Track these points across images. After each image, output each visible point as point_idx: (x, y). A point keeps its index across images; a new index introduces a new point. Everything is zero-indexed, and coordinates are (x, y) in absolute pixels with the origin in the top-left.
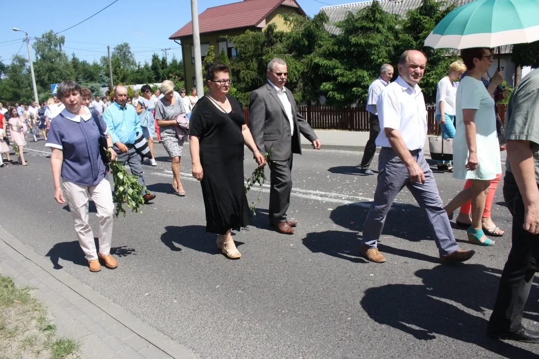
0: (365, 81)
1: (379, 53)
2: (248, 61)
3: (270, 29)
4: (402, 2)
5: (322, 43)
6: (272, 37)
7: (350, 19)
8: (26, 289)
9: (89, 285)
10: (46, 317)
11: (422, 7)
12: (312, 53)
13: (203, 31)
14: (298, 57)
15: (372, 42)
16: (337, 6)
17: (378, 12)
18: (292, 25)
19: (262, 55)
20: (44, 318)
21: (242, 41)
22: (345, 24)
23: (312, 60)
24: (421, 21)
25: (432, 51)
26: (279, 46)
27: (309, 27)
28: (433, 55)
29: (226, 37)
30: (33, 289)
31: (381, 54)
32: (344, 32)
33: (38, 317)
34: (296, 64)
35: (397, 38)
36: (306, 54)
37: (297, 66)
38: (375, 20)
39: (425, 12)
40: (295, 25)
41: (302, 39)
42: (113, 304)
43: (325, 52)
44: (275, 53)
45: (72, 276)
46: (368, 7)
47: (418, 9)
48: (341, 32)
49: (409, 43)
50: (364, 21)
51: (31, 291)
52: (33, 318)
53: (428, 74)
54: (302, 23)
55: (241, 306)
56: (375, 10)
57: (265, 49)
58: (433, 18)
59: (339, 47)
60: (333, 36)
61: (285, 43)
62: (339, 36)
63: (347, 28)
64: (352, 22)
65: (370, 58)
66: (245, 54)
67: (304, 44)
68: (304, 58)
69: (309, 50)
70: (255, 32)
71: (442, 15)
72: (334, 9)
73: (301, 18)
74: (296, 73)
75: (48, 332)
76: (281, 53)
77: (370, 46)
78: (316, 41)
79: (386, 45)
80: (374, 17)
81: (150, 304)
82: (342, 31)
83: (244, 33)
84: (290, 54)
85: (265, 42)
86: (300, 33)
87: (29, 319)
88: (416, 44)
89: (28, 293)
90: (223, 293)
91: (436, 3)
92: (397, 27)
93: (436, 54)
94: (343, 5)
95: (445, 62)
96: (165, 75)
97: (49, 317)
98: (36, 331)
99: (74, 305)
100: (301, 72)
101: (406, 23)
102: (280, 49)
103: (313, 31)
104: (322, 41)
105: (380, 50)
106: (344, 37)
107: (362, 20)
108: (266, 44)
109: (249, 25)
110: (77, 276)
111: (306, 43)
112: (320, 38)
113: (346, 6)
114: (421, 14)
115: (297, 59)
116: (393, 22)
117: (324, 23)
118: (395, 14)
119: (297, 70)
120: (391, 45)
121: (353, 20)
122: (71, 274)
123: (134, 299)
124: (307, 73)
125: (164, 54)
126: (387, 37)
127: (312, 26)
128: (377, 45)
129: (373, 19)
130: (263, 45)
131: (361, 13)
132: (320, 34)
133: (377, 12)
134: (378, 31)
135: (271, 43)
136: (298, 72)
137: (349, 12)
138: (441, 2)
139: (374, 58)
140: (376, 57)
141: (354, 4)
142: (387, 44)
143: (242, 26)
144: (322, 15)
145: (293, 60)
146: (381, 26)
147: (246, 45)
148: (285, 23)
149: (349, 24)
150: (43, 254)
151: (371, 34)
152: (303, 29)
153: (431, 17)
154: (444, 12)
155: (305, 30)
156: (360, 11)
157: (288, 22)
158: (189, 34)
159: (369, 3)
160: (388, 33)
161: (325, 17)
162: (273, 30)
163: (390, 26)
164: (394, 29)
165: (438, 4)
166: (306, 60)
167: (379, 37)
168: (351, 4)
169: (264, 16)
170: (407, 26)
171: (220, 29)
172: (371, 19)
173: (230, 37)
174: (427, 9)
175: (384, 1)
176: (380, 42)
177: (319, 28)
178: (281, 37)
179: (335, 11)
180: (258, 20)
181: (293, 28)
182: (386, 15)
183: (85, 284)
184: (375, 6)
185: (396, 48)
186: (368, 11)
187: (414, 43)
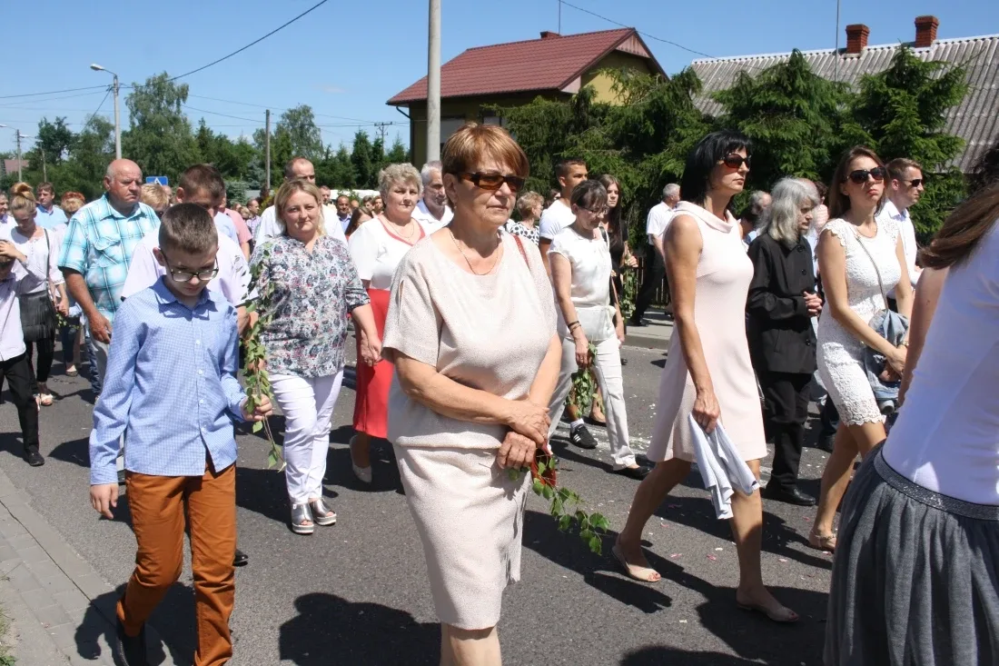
1: (797, 160)
2: (535, 158)
3: (584, 97)
4: (859, 58)
5: (683, 132)
6: (585, 114)
7: (744, 87)
11: (893, 70)
12: (662, 151)
13: (444, 95)
14: (634, 157)
15: (784, 135)
16: (726, 59)
17: (802, 76)
18: (627, 94)
19: (562, 148)
21: (525, 117)
22: (731, 97)
23: (660, 167)
24: (889, 98)
26: (597, 133)
27: (661, 98)
29: (494, 107)
31: (802, 161)
32: (729, 113)
34: (627, 171)
35: (837, 131)
36: (650, 153)
37: (629, 175)
38: (793, 92)
39: (897, 80)
40: (632, 93)
41: (644, 121)
44: (586, 146)
45: (86, 562)
46: (781, 64)
47: (883, 74)
48: (723, 113)
50: (771, 92)
54: (648, 88)
56: (795, 72)
57: (570, 137)
58: (914, 94)
60: (708, 119)
61: (608, 128)
62: (721, 119)
63: (735, 105)
64: (746, 92)
65: (779, 170)
66: (530, 144)
67: (647, 132)
68: (646, 159)
69: (658, 144)
70: (554, 101)
71: (933, 88)
72: (718, 65)
73: (644, 78)
74: (626, 189)
76: (599, 147)
77: (780, 143)
78: (671, 128)
79: (814, 143)
80: (792, 84)
82: (727, 111)
83: (531, 102)
84: (618, 149)
85: (570, 122)
86: (642, 109)
88: (877, 146)
91: (924, 64)
92: (838, 108)
94: (737, 58)
95: (935, 185)
99: (71, 621)
100: (636, 188)
101: (859, 101)
102: (598, 139)
103: (668, 108)
104: (684, 127)
105: (801, 152)
106: (730, 121)
107: (768, 90)
108: (573, 127)
109: (541, 86)
110: (96, 562)
111: (652, 130)
112: (681, 121)
113: (744, 61)
114: (889, 84)
115: (630, 161)
116: (833, 97)
117: (690, 92)
118: (840, 84)
119: (627, 183)
120: (824, 143)
121: (748, 88)
122: (86, 558)
124: (649, 190)
125: (380, 132)
126: (818, 127)
128: (790, 143)
129: (790, 88)
130: (566, 129)
131: (766, 75)
132: (680, 113)
133: (799, 76)
134: (800, 114)
135: (580, 125)
136: (631, 187)
137: (743, 73)
138: (934, 62)
139: (786, 169)
140: (790, 167)
141: (760, 56)
142: (817, 141)
143: (528, 87)
144: (688, 75)
145: (622, 162)
146: (805, 104)
147: (532, 127)
148: (615, 87)
149: (741, 98)
150: (46, 511)
151: (784, 120)
152: (649, 101)
153: (910, 92)
154: (938, 82)
155: (653, 102)
156: (764, 72)
157: (620, 88)
158: (425, 97)
159: (785, 56)
160: (821, 120)
161: (694, 80)
162: (589, 100)
163: (826, 104)
164: (833, 112)
165: (926, 65)
166: (648, 165)
167: (800, 126)
168: (755, 57)
169: (578, 72)
170: (860, 106)
171: (489, 91)
172: (785, 88)
173: (502, 109)
174: (903, 73)
175: (821, 55)
176: (802, 136)
177: (681, 101)
178: (603, 115)
179: (721, 69)
180: (565, 79)
181: (629, 98)
182: (818, 82)
183: (106, 580)
184: (797, 60)
185: (835, 151)
186: (781, 74)
187: (872, 143)
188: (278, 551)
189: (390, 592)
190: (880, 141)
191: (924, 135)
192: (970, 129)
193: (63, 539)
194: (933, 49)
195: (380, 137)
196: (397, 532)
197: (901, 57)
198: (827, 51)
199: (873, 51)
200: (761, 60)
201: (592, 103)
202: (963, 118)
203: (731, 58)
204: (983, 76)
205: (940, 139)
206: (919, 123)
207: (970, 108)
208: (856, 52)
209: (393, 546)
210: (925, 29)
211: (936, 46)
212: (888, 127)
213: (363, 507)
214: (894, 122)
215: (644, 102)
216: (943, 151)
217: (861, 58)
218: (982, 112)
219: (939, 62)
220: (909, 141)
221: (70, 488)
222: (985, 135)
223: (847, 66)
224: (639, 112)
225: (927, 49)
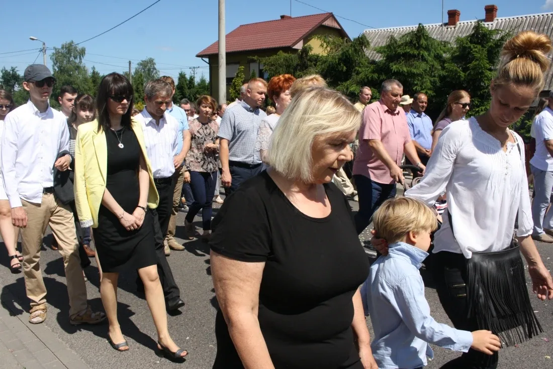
1: (422, 84)
3: (305, 51)
4: (455, 28)
5: (360, 69)
6: (306, 60)
7: (393, 44)
11: (473, 34)
12: (348, 80)
13: (227, 51)
14: (333, 83)
15: (415, 71)
16: (383, 29)
17: (424, 38)
18: (329, 49)
21: (273, 63)
22: (386, 50)
23: (347, 89)
24: (471, 50)
25: (483, 84)
27: (348, 51)
28: (484, 89)
29: (255, 58)
31: (425, 85)
32: (385, 59)
35: (443, 68)
36: (342, 81)
38: (419, 47)
39: (476, 40)
40: (331, 49)
41: (339, 64)
42: (69, 349)
43: (363, 80)
46: (412, 32)
47: (468, 37)
48: (381, 59)
49: (456, 74)
50: (407, 47)
53: (477, 109)
54: (340, 46)
55: (208, 362)
56: (420, 36)
57: (298, 73)
58: (485, 47)
59: (378, 75)
60: (373, 62)
61: (319, 68)
62: (380, 62)
63: (388, 54)
64: (394, 48)
65: (412, 89)
67: (342, 70)
68: (339, 85)
69: (346, 76)
70: (288, 54)
71: (495, 44)
72: (378, 32)
73: (339, 40)
77: (413, 75)
78: (353, 67)
79: (431, 75)
80: (418, 43)
82: (383, 58)
83: (276, 54)
85: (298, 65)
86: (337, 57)
88: (465, 75)
90: (193, 346)
92: (444, 55)
96: (191, 95)
101: (455, 51)
103: (351, 56)
104: (360, 67)
105: (424, 80)
106: (385, 63)
107: (406, 46)
108: (299, 68)
109: (281, 45)
111: (345, 68)
112: (359, 64)
113: (392, 30)
114: (471, 42)
115: (331, 86)
116: (441, 49)
117: (363, 47)
118: (445, 42)
120: (437, 75)
121: (395, 45)
125: (192, 72)
126: (433, 66)
128: (418, 75)
129: (417, 45)
130: (295, 69)
131: (404, 38)
132: (358, 59)
133: (422, 39)
134: (424, 59)
135: (304, 67)
137: (392, 37)
138: (495, 30)
139: (416, 89)
140: (419, 88)
142: (433, 74)
143: (277, 46)
144: (362, 38)
146: (426, 54)
147: (277, 68)
148: (322, 46)
149: (391, 50)
151: (415, 62)
152: (341, 52)
153: (483, 46)
154: (498, 41)
155: (342, 54)
156: (403, 36)
157: (325, 45)
158: (217, 52)
159: (415, 27)
160: (434, 62)
161: (365, 41)
162: (308, 52)
163: (438, 53)
164: (441, 57)
165: (491, 32)
166: (341, 88)
167: (423, 66)
168: (398, 28)
169: (302, 37)
170: (456, 54)
171: (252, 48)
172: (415, 45)
173: (260, 58)
174: (479, 36)
175: (434, 26)
176: (425, 71)
177: (358, 53)
178: (316, 61)
179: (380, 35)
180: (295, 41)
181: (330, 51)
182: (433, 41)
184: (421, 31)
185: (442, 78)
186: (412, 37)
187: (462, 74)
188: (141, 306)
189: (203, 326)
190: (467, 73)
191: (490, 70)
194: (495, 23)
195: (193, 75)
196: (206, 293)
197: (477, 27)
198: (437, 24)
199: (462, 24)
200: (401, 30)
201: (310, 54)
203: (385, 29)
206: (487, 63)
208: (453, 25)
209: (204, 300)
210: (490, 12)
211: (496, 21)
212: (471, 65)
213: (188, 280)
214: (474, 63)
215: (338, 53)
217: (456, 28)
219: (498, 30)
220: (482, 73)
223: (448, 33)
224: (335, 59)
225: (492, 23)
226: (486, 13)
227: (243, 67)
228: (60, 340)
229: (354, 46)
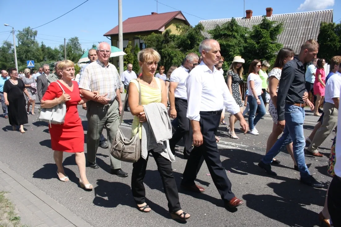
0: (225, 68)
1: (234, 51)
3: (167, 33)
4: (250, 20)
6: (168, 38)
7: (217, 29)
8: (2, 192)
9: (44, 191)
10: (14, 211)
11: (262, 24)
15: (230, 44)
16: (210, 20)
18: (181, 31)
19: (161, 49)
20: (13, 212)
21: (149, 39)
22: (214, 32)
24: (261, 32)
25: (268, 51)
26: (172, 44)
27: (192, 32)
28: (268, 54)
29: (139, 36)
30: (7, 193)
31: (236, 51)
32: (213, 37)
33: (9, 211)
34: (182, 55)
35: (246, 42)
36: (189, 49)
37: (183, 56)
38: (232, 31)
39: (263, 27)
40: (182, 31)
41: (187, 40)
42: (59, 204)
44: (169, 48)
46: (229, 22)
47: (259, 25)
49: (253, 45)
50: (226, 30)
51: (6, 194)
52: (5, 212)
54: (187, 30)
56: (233, 24)
57: (163, 45)
58: (269, 31)
61: (176, 42)
63: (215, 34)
65: (229, 54)
67: (189, 43)
68: (188, 51)
69: (191, 47)
70: (158, 34)
71: (274, 29)
73: (186, 27)
75: (15, 221)
76: (173, 48)
77: (229, 46)
78: (195, 42)
80: (232, 28)
81: (83, 205)
83: (151, 34)
84: (179, 48)
85: (163, 40)
86: (186, 36)
87: (2, 212)
88: (258, 46)
89: (3, 195)
92: (246, 35)
93: (270, 53)
94: (213, 20)
97: (16, 211)
98: (6, 221)
99: (33, 204)
101: (252, 33)
102: (173, 46)
103: (194, 35)
104: (199, 41)
105: (235, 49)
107: (225, 30)
108: (164, 42)
109: (153, 29)
111: (190, 42)
112: (198, 39)
113: (215, 21)
114: (261, 28)
115: (183, 52)
116: (244, 32)
117: (201, 31)
118: (245, 27)
121: (219, 30)
122: (33, 184)
123: (72, 201)
126: (240, 41)
127: (193, 32)
128: (233, 46)
129: (231, 29)
130: (162, 43)
132: (198, 37)
133: (234, 25)
134: (235, 37)
135: (167, 42)
137: (217, 25)
138: (274, 21)
139: (231, 54)
140: (232, 53)
141: (220, 19)
142: (240, 45)
144: (200, 25)
145: (180, 52)
146: (236, 34)
147: (152, 42)
148: (177, 30)
149: (217, 32)
150: (15, 170)
151: (230, 39)
152: (188, 33)
153: (267, 30)
154: (275, 27)
155: (189, 34)
156: (224, 24)
158: (116, 33)
159: (229, 19)
160: (241, 39)
161: (202, 27)
163: (242, 34)
164: (244, 36)
165: (272, 23)
167: (235, 41)
169: (164, 24)
170: (253, 35)
171: (136, 31)
173: (142, 37)
174: (265, 25)
176: (236, 44)
177: (198, 33)
178: (174, 38)
179: (208, 23)
180: (159, 27)
181: (182, 33)
182: (240, 27)
183: (41, 190)
184: (233, 21)
185: (245, 48)
186: (228, 25)
187: (256, 46)
191: (271, 43)
192: (283, 41)
193: (23, 178)
194: (271, 17)
197: (264, 20)
198: (240, 18)
199: (254, 18)
200: (220, 21)
201: (170, 34)
202: (281, 38)
204: (286, 26)
205: (276, 44)
206: (270, 40)
207: (283, 35)
208: (249, 18)
210: (269, 11)
211: (272, 17)
212: (261, 41)
214: (263, 39)
215: (187, 34)
216: (277, 48)
218: (286, 36)
220: (267, 45)
221: (21, 162)
222: (288, 43)
223: (246, 22)
224: (185, 37)
225: (270, 17)
226: (267, 12)
227: (131, 42)
228: (52, 199)
229: (196, 30)
